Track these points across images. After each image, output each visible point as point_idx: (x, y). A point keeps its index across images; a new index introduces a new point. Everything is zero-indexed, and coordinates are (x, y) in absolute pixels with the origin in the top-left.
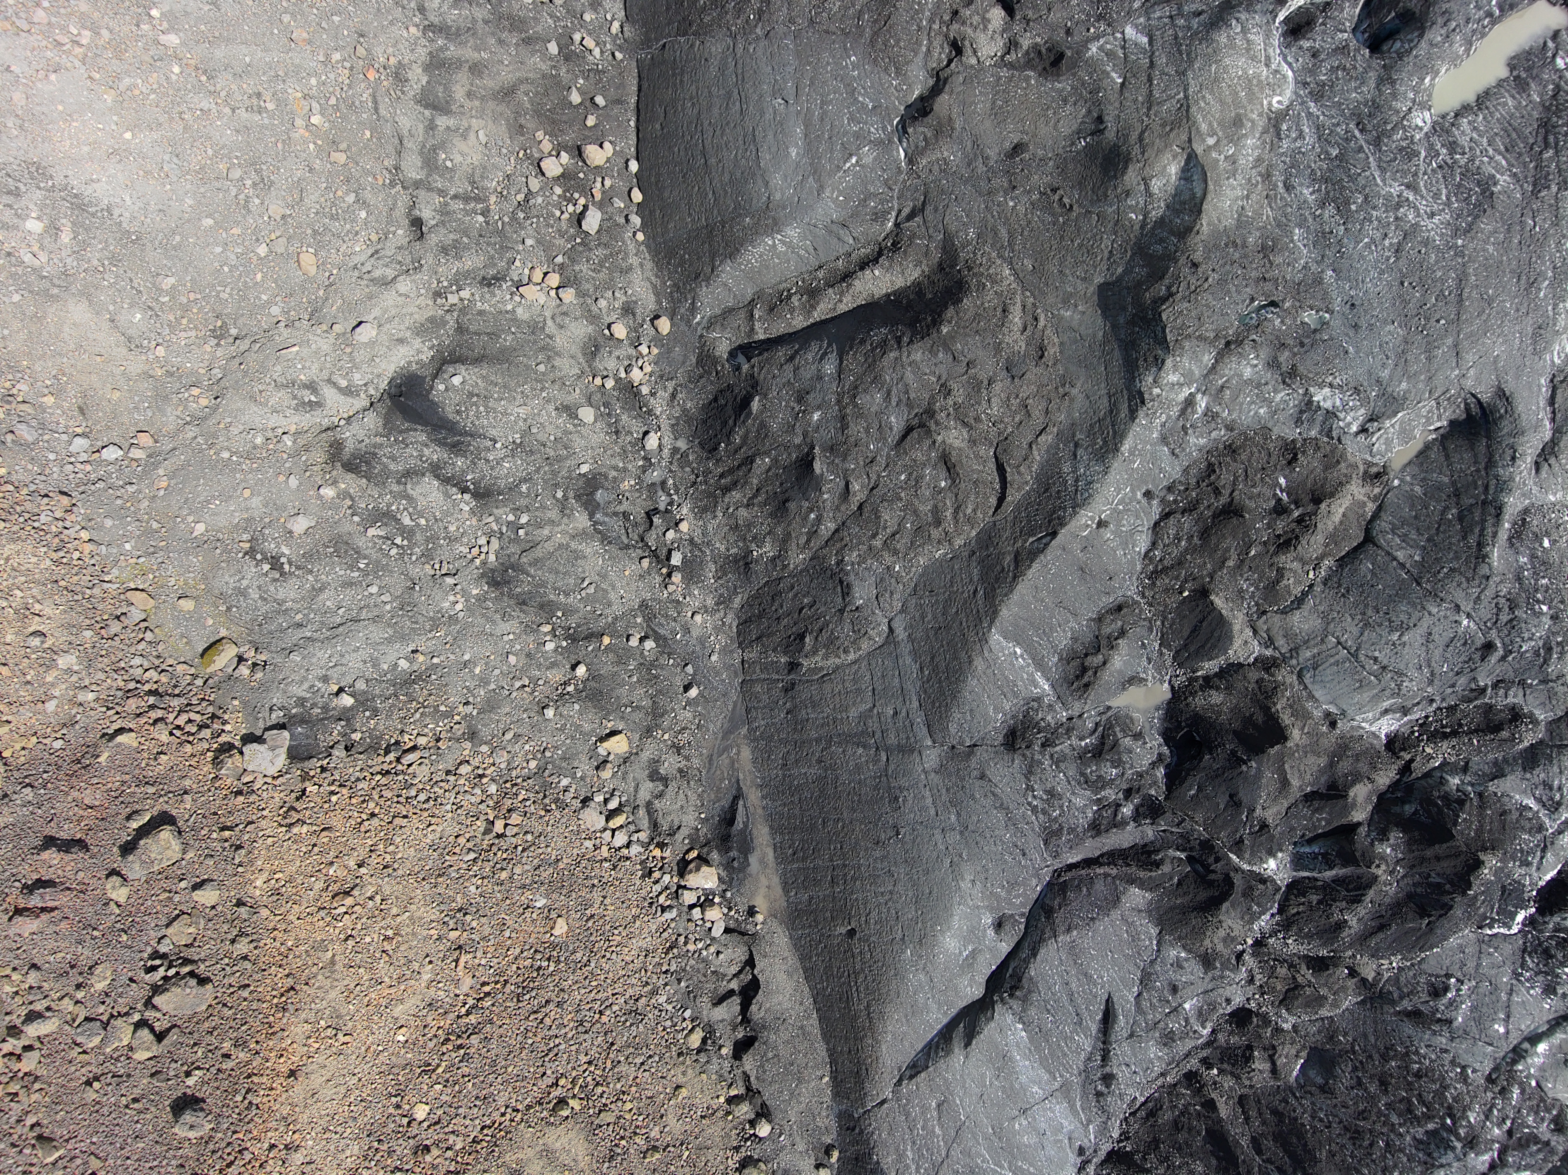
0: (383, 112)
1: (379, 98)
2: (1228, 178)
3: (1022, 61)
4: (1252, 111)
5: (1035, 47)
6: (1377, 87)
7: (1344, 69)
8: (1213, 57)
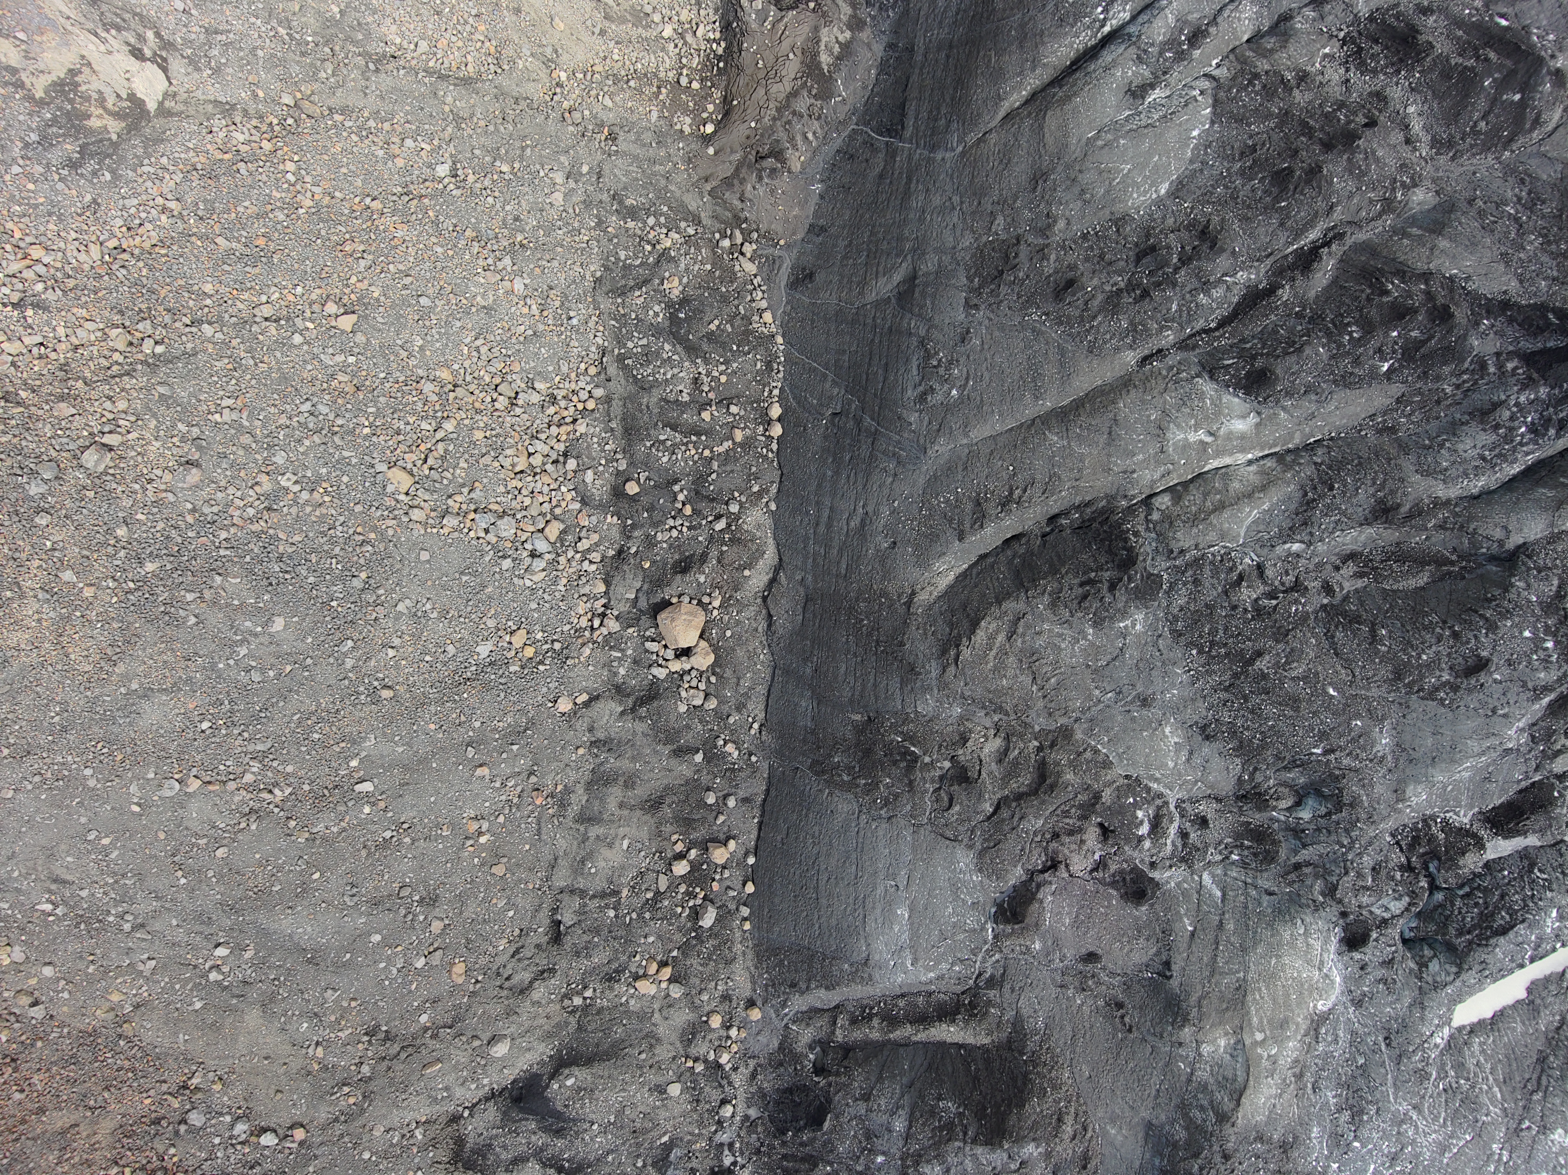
0: (544, 837)
1: (543, 825)
2: (1267, 1077)
3: (1108, 880)
4: (1299, 1015)
5: (1121, 872)
6: (1411, 1005)
7: (1385, 984)
8: (1274, 950)
